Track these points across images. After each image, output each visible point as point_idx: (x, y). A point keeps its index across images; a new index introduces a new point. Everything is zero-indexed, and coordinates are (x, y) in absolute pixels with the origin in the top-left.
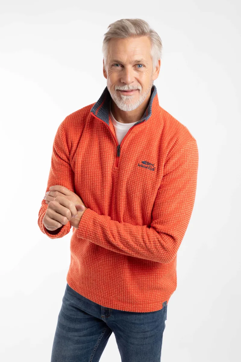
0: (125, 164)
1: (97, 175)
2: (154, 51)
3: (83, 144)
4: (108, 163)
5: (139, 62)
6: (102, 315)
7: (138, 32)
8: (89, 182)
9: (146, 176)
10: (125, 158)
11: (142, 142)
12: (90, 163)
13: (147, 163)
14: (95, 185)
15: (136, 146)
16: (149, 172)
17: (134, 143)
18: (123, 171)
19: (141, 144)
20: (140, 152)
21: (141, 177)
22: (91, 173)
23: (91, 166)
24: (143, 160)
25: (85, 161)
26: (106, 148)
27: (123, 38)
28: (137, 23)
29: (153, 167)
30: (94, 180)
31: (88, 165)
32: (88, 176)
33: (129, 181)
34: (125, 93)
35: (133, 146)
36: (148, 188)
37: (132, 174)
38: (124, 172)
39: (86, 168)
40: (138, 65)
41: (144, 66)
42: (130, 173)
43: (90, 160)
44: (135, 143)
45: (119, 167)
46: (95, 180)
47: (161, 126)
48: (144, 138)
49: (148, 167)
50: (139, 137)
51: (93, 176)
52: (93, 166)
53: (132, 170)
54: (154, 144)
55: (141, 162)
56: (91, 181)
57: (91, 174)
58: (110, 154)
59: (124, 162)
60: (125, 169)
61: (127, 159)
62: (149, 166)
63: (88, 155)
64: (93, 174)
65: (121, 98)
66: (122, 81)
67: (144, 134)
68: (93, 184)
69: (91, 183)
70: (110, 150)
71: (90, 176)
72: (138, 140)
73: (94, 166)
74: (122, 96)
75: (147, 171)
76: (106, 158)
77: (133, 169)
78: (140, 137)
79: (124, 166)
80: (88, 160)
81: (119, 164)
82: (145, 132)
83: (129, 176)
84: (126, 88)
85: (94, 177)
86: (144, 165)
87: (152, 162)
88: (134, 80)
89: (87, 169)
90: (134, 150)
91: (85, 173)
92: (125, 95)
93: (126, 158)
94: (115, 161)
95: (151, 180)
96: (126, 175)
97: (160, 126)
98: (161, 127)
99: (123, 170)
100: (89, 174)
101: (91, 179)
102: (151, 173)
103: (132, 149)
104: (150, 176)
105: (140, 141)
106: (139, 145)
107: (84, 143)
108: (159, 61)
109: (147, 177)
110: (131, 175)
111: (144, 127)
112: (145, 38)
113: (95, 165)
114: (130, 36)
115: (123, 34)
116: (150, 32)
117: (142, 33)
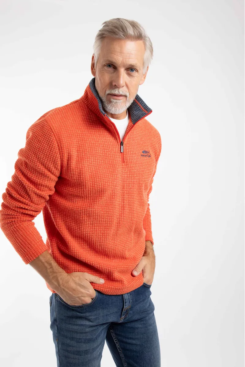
2: (146, 55)
7: (136, 34)
27: (120, 39)
28: (134, 25)
34: (116, 97)
40: (131, 69)
41: (137, 71)
45: (125, 162)
52: (101, 168)
66: (114, 84)
81: (125, 159)
84: (116, 92)
88: (124, 84)
108: (148, 67)
112: (140, 42)
114: (128, 37)
115: (121, 34)
116: (145, 37)
117: (140, 37)
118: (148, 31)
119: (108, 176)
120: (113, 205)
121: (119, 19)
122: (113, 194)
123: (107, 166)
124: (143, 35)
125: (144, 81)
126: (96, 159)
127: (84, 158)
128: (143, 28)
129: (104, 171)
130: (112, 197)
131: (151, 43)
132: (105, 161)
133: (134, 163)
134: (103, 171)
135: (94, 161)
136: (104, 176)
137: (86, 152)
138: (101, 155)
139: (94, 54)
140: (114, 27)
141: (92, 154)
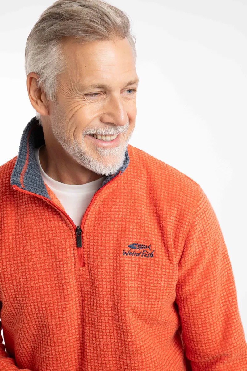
0: (99, 257)
1: (44, 291)
3: (7, 241)
4: (63, 264)
8: (32, 307)
9: (141, 270)
10: (95, 247)
11: (119, 211)
12: (28, 273)
13: (137, 247)
14: (44, 309)
15: (110, 221)
16: (145, 260)
17: (105, 216)
18: (99, 270)
19: (119, 214)
20: (120, 229)
21: (133, 272)
22: (32, 290)
23: (30, 277)
24: (130, 243)
25: (17, 271)
26: (55, 238)
29: (149, 252)
30: (41, 301)
31: (24, 277)
32: (29, 297)
33: (114, 285)
35: (104, 222)
36: (149, 289)
37: (117, 273)
38: (102, 272)
39: (22, 284)
42: (111, 271)
43: (26, 267)
44: (107, 217)
45: (86, 265)
46: (43, 300)
47: (143, 175)
48: (121, 204)
49: (142, 253)
50: (112, 205)
51: (38, 294)
52: (34, 277)
53: (115, 265)
54: (141, 210)
55: (127, 246)
56: (36, 304)
57: (34, 291)
58: (64, 247)
59: (95, 254)
60: (101, 265)
61: (100, 247)
62: (142, 250)
63: (21, 260)
64: (37, 291)
67: (119, 197)
68: (41, 309)
69: (36, 307)
70: (63, 240)
71: (31, 295)
72: (112, 210)
73: (36, 275)
75: (141, 260)
76: (59, 255)
77: (117, 263)
78: (114, 203)
79: (99, 260)
80: (23, 268)
81: (86, 259)
82: (120, 193)
83: (112, 277)
85: (40, 295)
86: (134, 250)
87: (146, 242)
89: (24, 284)
90: (108, 229)
91: (22, 293)
93: (97, 246)
94: (77, 257)
95: (152, 273)
96: (106, 275)
97: (141, 176)
98: (143, 178)
99: (98, 268)
100: (30, 292)
101: (35, 301)
102: (149, 263)
103: (104, 229)
104: (148, 267)
105: (115, 211)
106: (116, 218)
107: (8, 239)
109: (145, 271)
110: (115, 274)
111: (116, 185)
113: (37, 273)
119: (46, 293)
120: (64, 343)
122: (62, 325)
123: (48, 273)
126: (25, 262)
127: (4, 261)
129: (41, 284)
130: (61, 330)
132: (43, 264)
133: (101, 268)
134: (39, 283)
135: (23, 264)
136: (40, 292)
137: (8, 250)
138: (35, 254)
141: (18, 252)
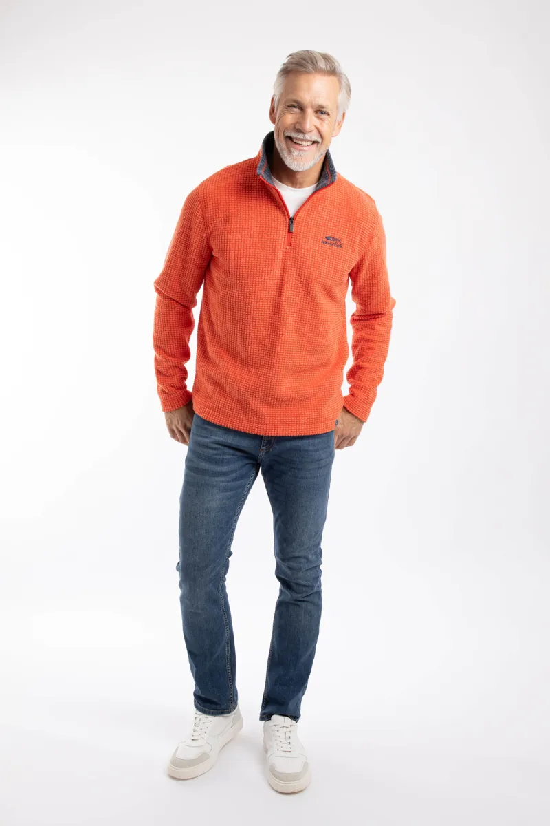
2: (342, 97)
5: (323, 107)
6: (262, 448)
7: (328, 68)
11: (322, 212)
15: (315, 218)
17: (312, 213)
19: (322, 215)
27: (308, 73)
28: (326, 58)
29: (339, 244)
35: (311, 218)
40: (320, 111)
41: (329, 115)
44: (314, 215)
45: (292, 246)
50: (318, 206)
59: (301, 238)
61: (305, 235)
65: (290, 152)
67: (324, 202)
72: (318, 210)
74: (292, 149)
75: (333, 249)
78: (320, 206)
87: (338, 237)
88: (313, 128)
90: (313, 223)
92: (297, 149)
93: (303, 233)
94: (286, 239)
103: (310, 223)
106: (320, 217)
108: (344, 114)
112: (333, 79)
114: (319, 71)
115: (310, 67)
116: (341, 74)
117: (333, 72)
118: (344, 66)
121: (307, 51)
124: (338, 70)
125: (339, 132)
128: (338, 62)
131: (348, 82)
133: (305, 249)
139: (274, 95)
140: (302, 59)
